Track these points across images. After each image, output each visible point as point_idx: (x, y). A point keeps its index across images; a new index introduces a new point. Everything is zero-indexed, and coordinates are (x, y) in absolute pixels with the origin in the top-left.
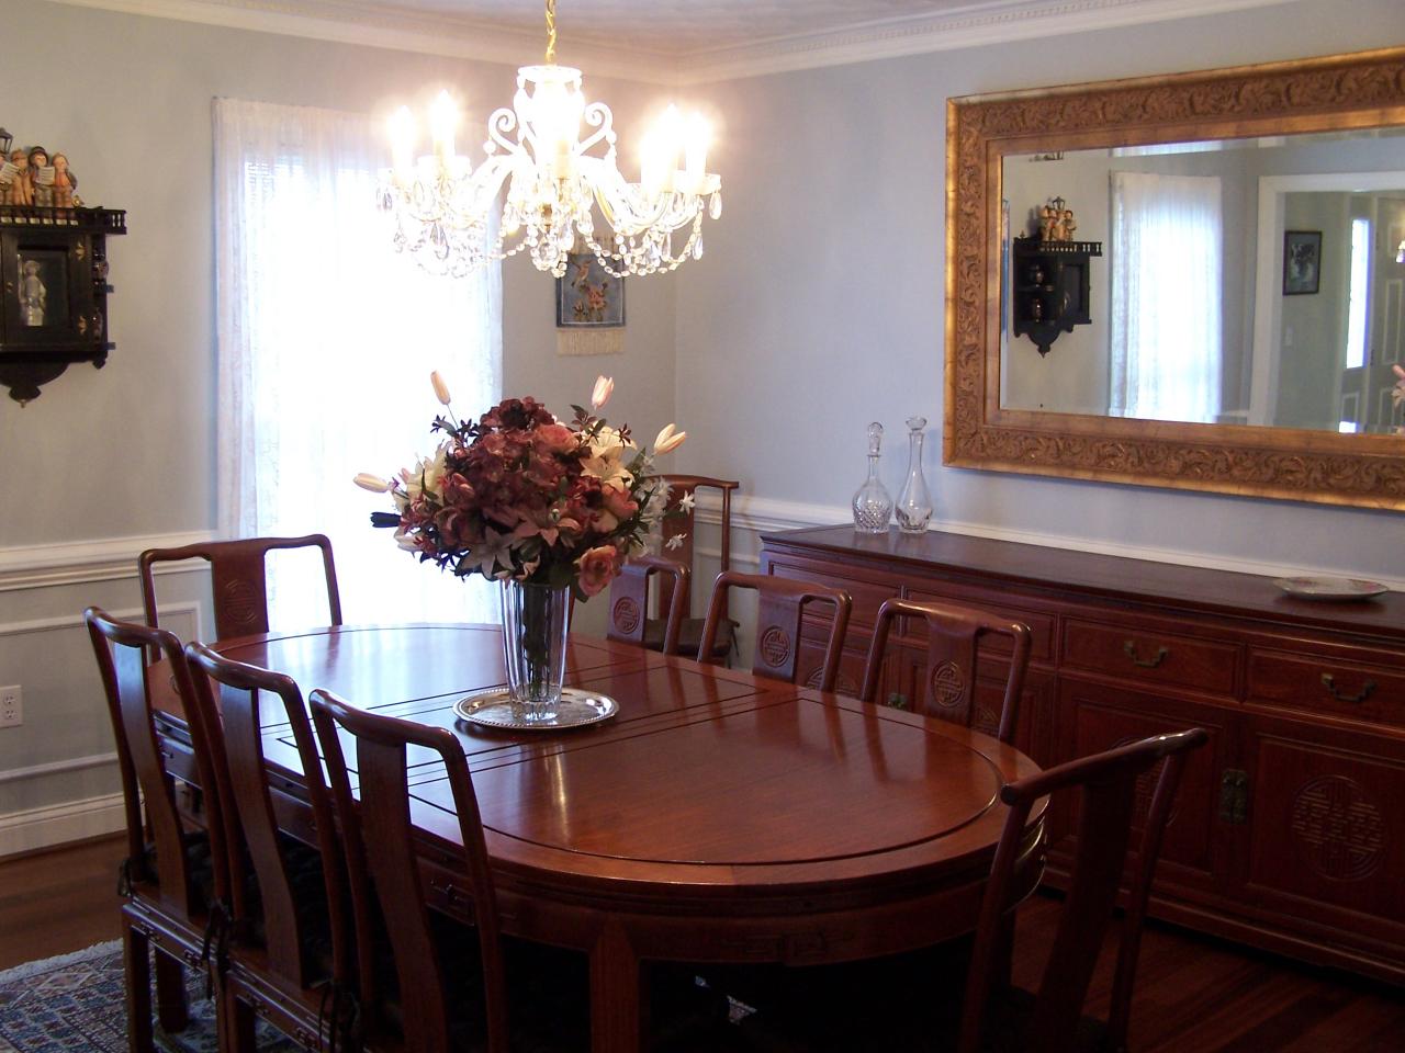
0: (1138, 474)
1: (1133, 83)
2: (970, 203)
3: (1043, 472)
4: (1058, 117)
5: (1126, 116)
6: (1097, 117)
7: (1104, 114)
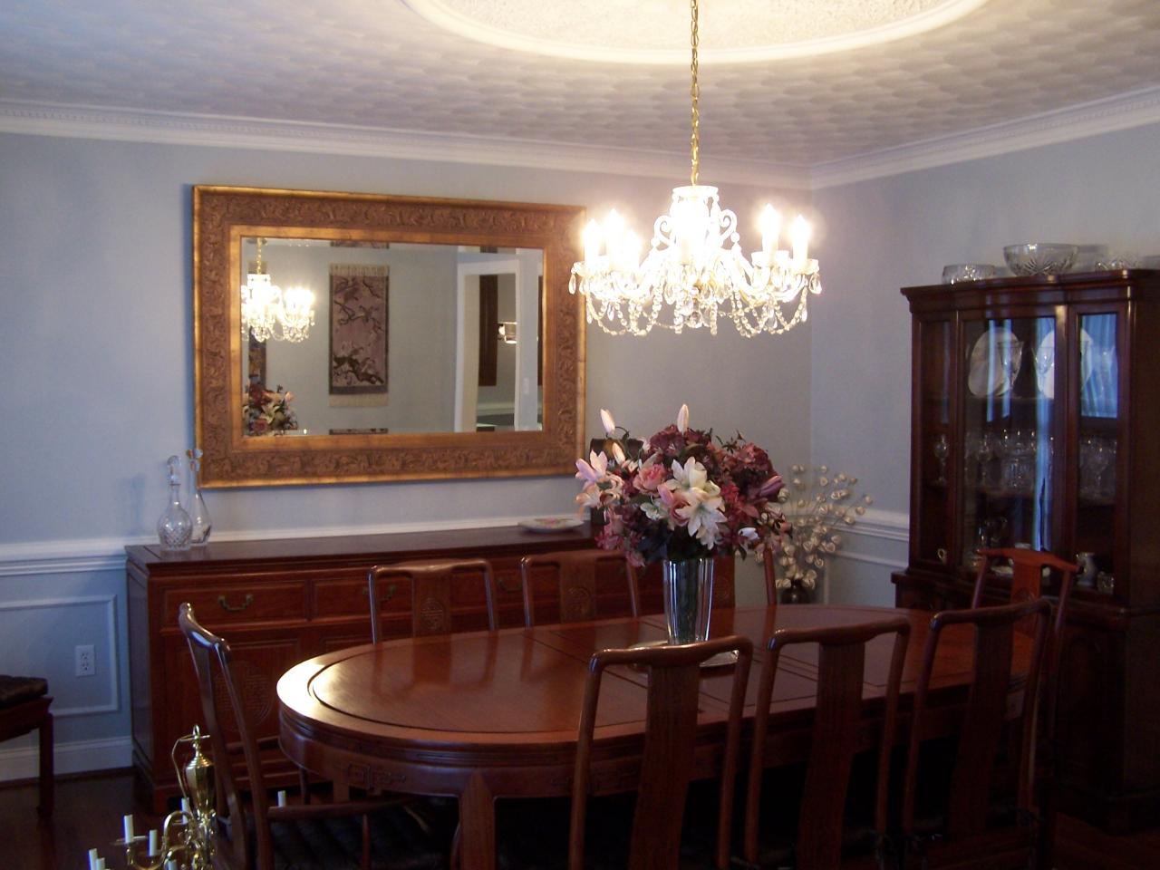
0: (369, 474)
1: (362, 196)
2: (214, 273)
3: (294, 482)
4: (297, 212)
5: (352, 219)
6: (329, 217)
7: (335, 216)
